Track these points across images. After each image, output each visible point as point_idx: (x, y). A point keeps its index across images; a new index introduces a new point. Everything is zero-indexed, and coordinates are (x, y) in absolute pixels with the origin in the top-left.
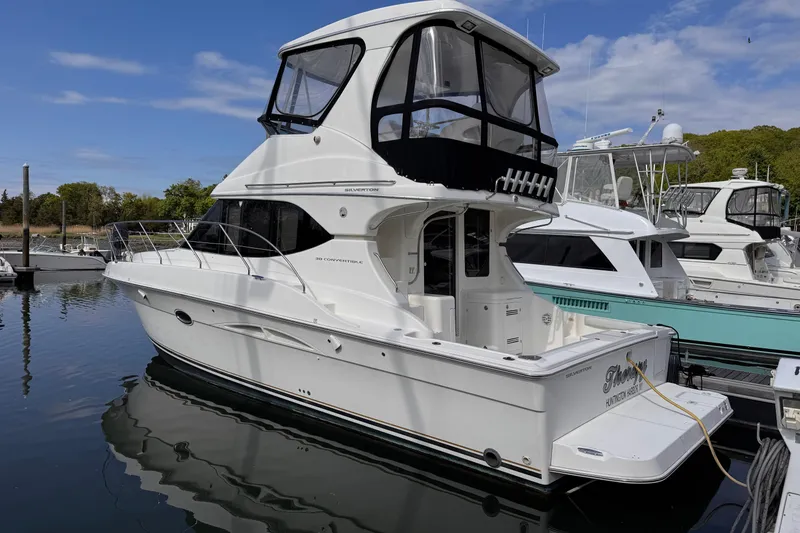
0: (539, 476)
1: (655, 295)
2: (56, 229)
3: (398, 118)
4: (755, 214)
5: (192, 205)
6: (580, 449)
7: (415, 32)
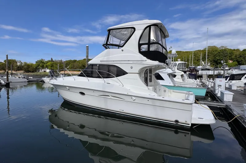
0: (189, 124)
1: (173, 85)
2: (4, 71)
3: (146, 46)
4: (183, 68)
5: (43, 65)
6: (199, 118)
7: (149, 27)
